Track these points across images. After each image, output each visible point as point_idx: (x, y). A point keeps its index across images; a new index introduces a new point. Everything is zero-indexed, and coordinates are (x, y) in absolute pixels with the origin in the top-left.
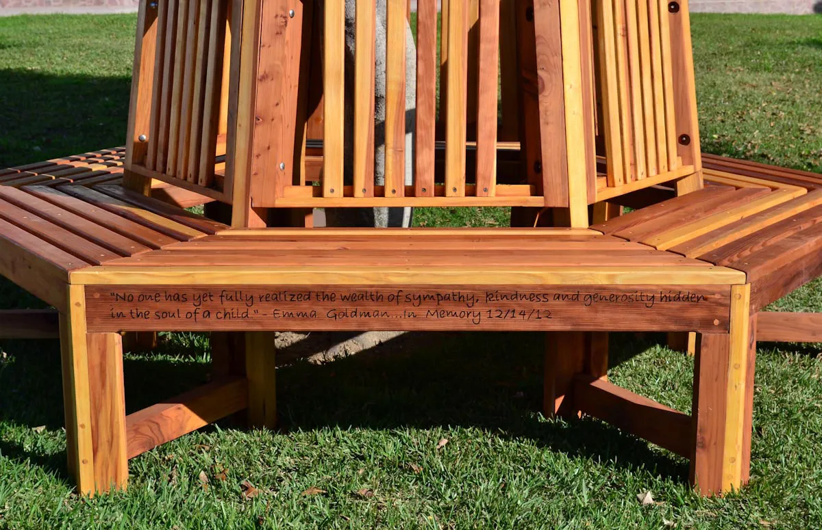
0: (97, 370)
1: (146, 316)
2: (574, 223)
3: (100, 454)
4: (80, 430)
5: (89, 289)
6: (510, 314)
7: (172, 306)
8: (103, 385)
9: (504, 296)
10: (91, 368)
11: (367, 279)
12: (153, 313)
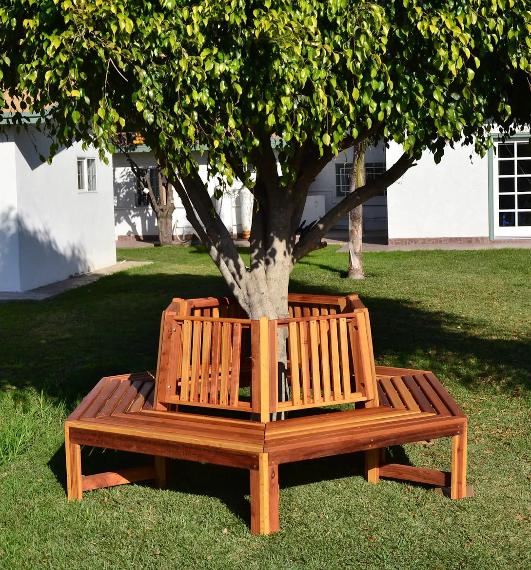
0: (72, 456)
1: (85, 440)
2: (262, 420)
3: (73, 487)
4: (68, 477)
5: (70, 428)
6: (190, 454)
7: (92, 437)
8: (74, 462)
9: (187, 447)
10: (70, 455)
11: (147, 435)
12: (87, 439)
